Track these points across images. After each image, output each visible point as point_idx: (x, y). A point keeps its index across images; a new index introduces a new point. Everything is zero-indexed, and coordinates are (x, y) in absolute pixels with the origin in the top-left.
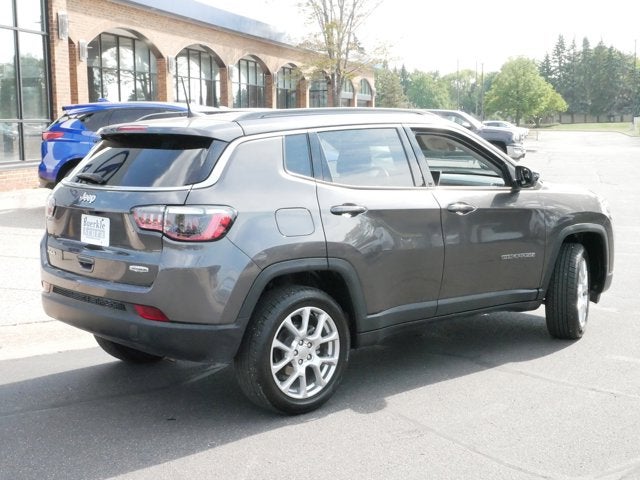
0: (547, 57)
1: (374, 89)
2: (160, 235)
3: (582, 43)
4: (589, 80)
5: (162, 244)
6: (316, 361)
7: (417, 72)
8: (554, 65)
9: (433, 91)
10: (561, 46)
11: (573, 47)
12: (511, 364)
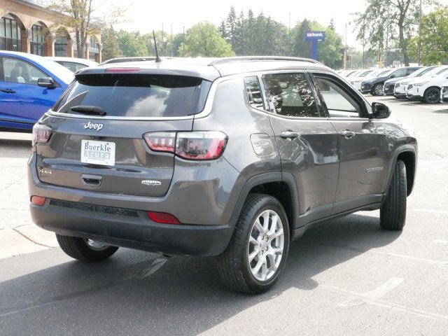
0: (223, 23)
1: (101, 44)
2: (173, 155)
3: (248, 14)
4: (254, 41)
5: (174, 162)
6: (272, 251)
7: (122, 32)
8: (228, 30)
9: (136, 47)
10: (232, 15)
11: (242, 16)
12: (374, 249)
